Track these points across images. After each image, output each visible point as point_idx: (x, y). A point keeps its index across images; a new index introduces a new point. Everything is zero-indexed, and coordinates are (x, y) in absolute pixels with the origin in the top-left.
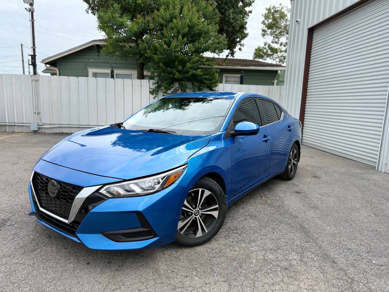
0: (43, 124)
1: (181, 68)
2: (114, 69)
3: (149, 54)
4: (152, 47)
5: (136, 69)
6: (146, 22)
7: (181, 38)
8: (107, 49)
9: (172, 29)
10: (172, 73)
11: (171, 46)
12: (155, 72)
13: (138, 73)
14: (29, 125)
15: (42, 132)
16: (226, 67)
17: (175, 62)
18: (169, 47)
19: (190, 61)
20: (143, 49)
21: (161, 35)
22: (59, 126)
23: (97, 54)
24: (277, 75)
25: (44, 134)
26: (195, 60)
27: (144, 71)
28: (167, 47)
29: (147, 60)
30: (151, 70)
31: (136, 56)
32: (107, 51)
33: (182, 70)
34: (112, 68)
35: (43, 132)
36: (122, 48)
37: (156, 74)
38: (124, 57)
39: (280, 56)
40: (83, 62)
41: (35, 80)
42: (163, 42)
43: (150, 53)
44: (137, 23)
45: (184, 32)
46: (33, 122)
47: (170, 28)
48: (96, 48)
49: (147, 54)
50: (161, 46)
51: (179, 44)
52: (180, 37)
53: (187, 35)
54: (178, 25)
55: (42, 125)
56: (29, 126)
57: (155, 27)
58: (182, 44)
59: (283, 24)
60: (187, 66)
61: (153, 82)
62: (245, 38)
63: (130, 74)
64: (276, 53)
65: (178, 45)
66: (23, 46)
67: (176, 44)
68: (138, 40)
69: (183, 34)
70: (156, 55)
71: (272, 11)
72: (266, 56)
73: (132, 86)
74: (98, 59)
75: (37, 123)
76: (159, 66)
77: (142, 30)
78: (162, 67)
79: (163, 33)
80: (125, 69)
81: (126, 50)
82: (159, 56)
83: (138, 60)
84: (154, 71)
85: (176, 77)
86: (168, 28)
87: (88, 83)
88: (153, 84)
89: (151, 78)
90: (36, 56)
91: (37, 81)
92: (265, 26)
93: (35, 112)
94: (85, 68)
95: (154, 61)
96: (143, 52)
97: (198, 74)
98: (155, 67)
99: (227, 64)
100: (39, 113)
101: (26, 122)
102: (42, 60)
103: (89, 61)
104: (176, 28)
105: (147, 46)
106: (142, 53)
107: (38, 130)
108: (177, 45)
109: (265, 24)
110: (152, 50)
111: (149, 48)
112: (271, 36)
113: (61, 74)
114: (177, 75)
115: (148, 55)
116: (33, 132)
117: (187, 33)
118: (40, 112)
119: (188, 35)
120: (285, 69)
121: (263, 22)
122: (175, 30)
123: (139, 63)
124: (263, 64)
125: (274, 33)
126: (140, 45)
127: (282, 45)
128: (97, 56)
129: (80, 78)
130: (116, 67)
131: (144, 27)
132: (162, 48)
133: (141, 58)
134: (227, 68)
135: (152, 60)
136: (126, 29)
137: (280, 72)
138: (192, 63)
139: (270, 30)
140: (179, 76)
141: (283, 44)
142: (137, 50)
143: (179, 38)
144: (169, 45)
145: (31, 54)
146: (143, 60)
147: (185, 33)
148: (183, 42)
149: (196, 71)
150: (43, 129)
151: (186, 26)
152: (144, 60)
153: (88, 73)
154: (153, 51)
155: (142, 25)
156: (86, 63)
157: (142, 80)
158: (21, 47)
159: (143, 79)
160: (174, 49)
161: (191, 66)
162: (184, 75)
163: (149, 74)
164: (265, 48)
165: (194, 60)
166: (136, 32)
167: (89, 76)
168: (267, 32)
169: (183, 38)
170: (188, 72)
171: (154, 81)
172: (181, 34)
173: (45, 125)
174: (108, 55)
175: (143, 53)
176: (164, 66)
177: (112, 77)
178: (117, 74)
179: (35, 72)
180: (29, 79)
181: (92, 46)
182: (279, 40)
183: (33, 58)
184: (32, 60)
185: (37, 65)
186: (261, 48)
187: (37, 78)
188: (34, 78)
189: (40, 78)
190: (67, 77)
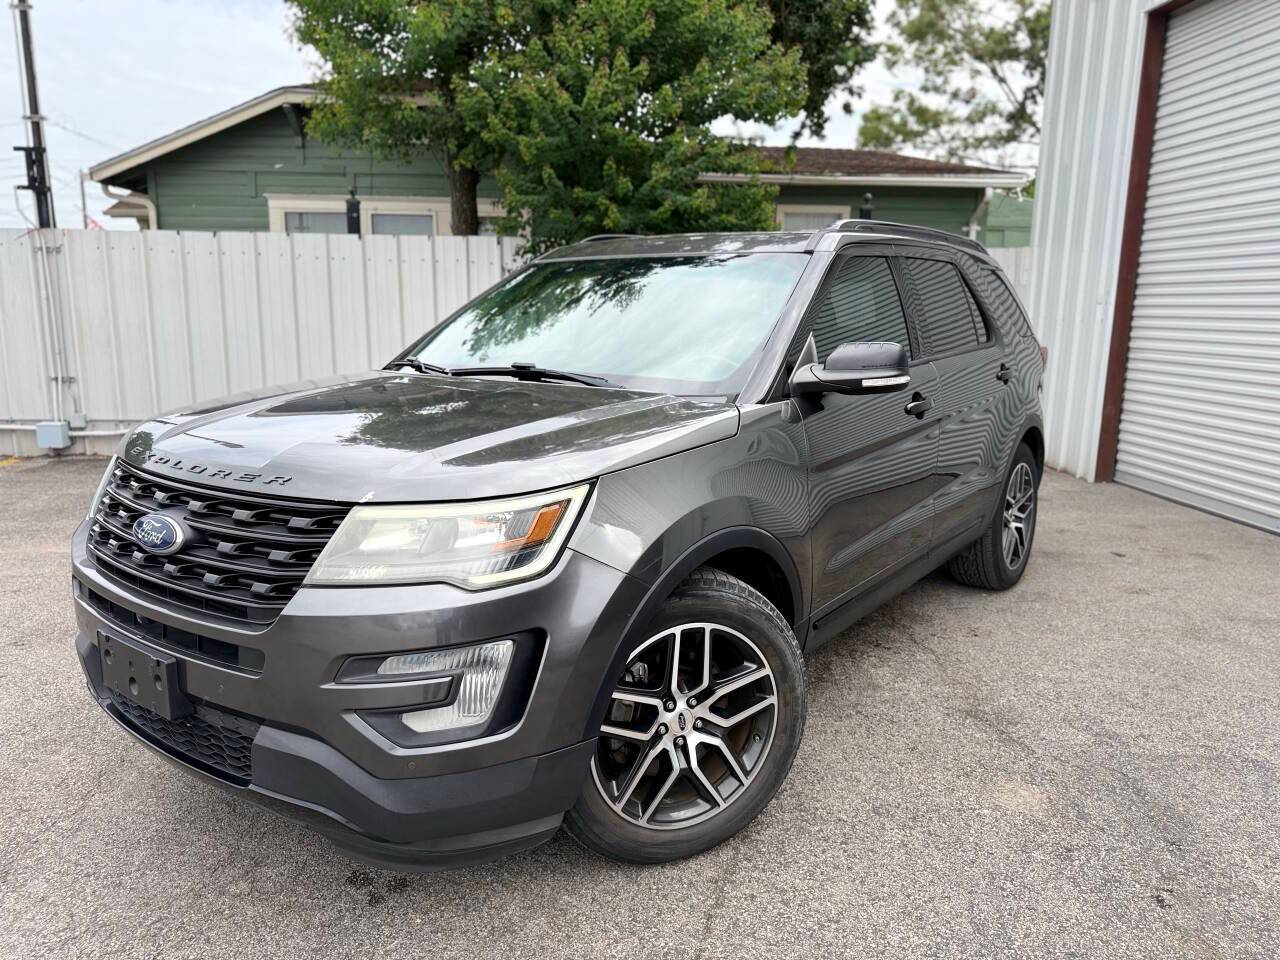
0: (87, 422)
1: (629, 184)
2: (357, 197)
3: (495, 132)
4: (507, 104)
5: (447, 196)
7: (627, 64)
8: (329, 116)
9: (588, 26)
10: (592, 207)
11: (588, 94)
12: (523, 205)
13: (457, 211)
14: (33, 427)
15: (84, 454)
16: (789, 176)
17: (603, 162)
18: (578, 101)
19: (663, 155)
20: (475, 111)
21: (545, 53)
23: (298, 141)
24: (981, 207)
25: (94, 460)
26: (683, 153)
27: (479, 200)
28: (571, 102)
29: (490, 158)
30: (508, 196)
31: (445, 143)
32: (330, 124)
33: (633, 191)
34: (353, 193)
35: (88, 453)
36: (387, 113)
37: (526, 214)
38: (396, 145)
39: (948, 136)
40: (244, 172)
41: (48, 248)
42: (554, 78)
43: (501, 125)
44: (447, 8)
45: (636, 39)
46: (48, 417)
47: (579, 22)
48: (292, 117)
49: (490, 131)
50: (546, 98)
51: (617, 87)
52: (622, 59)
53: (649, 50)
54: (613, 8)
55: (83, 425)
56: (34, 431)
57: (519, 20)
58: (631, 86)
59: (958, 25)
60: (654, 178)
61: (514, 246)
63: (427, 213)
64: (936, 126)
65: (615, 93)
67: (607, 86)
68: (451, 78)
69: (631, 49)
70: (526, 135)
72: (899, 138)
73: (435, 262)
74: (302, 161)
75: (62, 419)
76: (540, 180)
77: (464, 35)
78: (551, 184)
79: (551, 45)
80: (407, 195)
81: (403, 118)
82: (539, 139)
83: (452, 158)
84: (520, 201)
85: (611, 225)
86: (572, 23)
87: (259, 254)
88: (517, 253)
89: (507, 228)
90: (44, 150)
91: (54, 253)
92: (896, 31)
93: (53, 376)
94: (256, 197)
95: (519, 159)
96: (473, 125)
97: (698, 208)
98: (522, 185)
99: (796, 165)
100: (69, 381)
101: (21, 417)
102: (91, 169)
103: (270, 170)
104: (606, 20)
105: (490, 100)
106: (467, 129)
107: (67, 448)
108: (609, 91)
109: (897, 25)
110: (506, 115)
111: (497, 107)
112: (918, 65)
113: (165, 220)
114: (612, 216)
115: (493, 136)
116: (52, 454)
117: (649, 43)
118: (72, 375)
119: (654, 51)
122: (601, 30)
123: (457, 168)
125: (926, 58)
126: (459, 98)
127: (958, 99)
128: (298, 147)
129: (225, 235)
130: (372, 188)
131: (473, 23)
132: (549, 106)
133: (466, 151)
134: (794, 182)
135: (507, 156)
136: (403, 35)
137: (994, 194)
138: (671, 164)
139: (915, 45)
140: (623, 221)
141: (962, 95)
142: (448, 120)
143: (617, 63)
144: (578, 94)
145: (24, 145)
146: (472, 157)
147: (642, 40)
148: (633, 79)
149: (688, 194)
150: (87, 441)
151: (644, 11)
152: (477, 158)
153: (266, 215)
154: (512, 120)
155: (465, 16)
156: (259, 177)
157: (473, 239)
159: (475, 232)
160: (600, 106)
161: (669, 178)
162: (642, 215)
163: (501, 212)
164: (897, 111)
165: (679, 153)
166: (441, 43)
167: (272, 226)
168: (903, 52)
169: (634, 63)
170: (656, 200)
171: (520, 241)
172: (624, 46)
173: (96, 424)
174: (334, 140)
175: (472, 130)
176: (559, 177)
177: (354, 227)
178: (373, 216)
179: (45, 215)
180: (22, 244)
181: (278, 111)
182: (946, 82)
183: (34, 162)
184: (30, 167)
185: (49, 189)
186: (882, 111)
187: (55, 241)
188: (40, 241)
189: (66, 242)
190: (175, 232)
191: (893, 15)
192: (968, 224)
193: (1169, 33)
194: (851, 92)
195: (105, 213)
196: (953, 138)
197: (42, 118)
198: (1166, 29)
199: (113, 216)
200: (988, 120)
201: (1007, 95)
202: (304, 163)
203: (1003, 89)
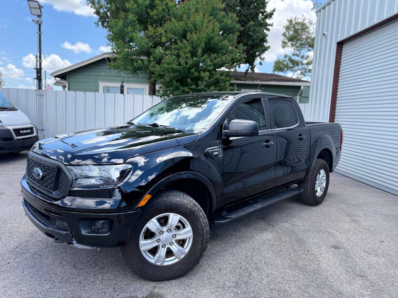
2: (124, 84)
5: (147, 83)
6: (158, 34)
13: (150, 88)
24: (300, 91)
27: (156, 85)
34: (122, 83)
39: (301, 68)
40: (93, 75)
41: (40, 95)
48: (107, 61)
59: (304, 37)
62: (265, 52)
63: (143, 88)
64: (297, 65)
71: (294, 22)
72: (286, 69)
73: (143, 102)
80: (138, 83)
87: (96, 98)
90: (41, 69)
91: (42, 96)
92: (285, 38)
94: (96, 82)
99: (247, 78)
100: (42, 130)
102: (52, 73)
103: (100, 75)
109: (285, 36)
112: (292, 47)
113: (71, 87)
120: (310, 84)
121: (284, 35)
124: (284, 79)
127: (304, 58)
128: (108, 69)
129: (87, 93)
130: (128, 81)
131: (156, 40)
134: (246, 83)
137: (304, 88)
139: (291, 42)
145: (36, 68)
153: (98, 87)
156: (97, 77)
157: (154, 96)
159: (155, 94)
164: (285, 61)
167: (100, 91)
168: (287, 44)
177: (122, 92)
178: (128, 88)
179: (40, 86)
180: (33, 93)
181: (104, 59)
182: (300, 53)
183: (39, 72)
184: (37, 74)
185: (42, 79)
186: (281, 61)
187: (42, 93)
188: (38, 93)
189: (45, 93)
190: (74, 92)
191: (285, 33)
192: (296, 96)
193: (343, 48)
194: (261, 59)
195: (53, 84)
197: (42, 61)
199: (56, 85)
202: (110, 73)
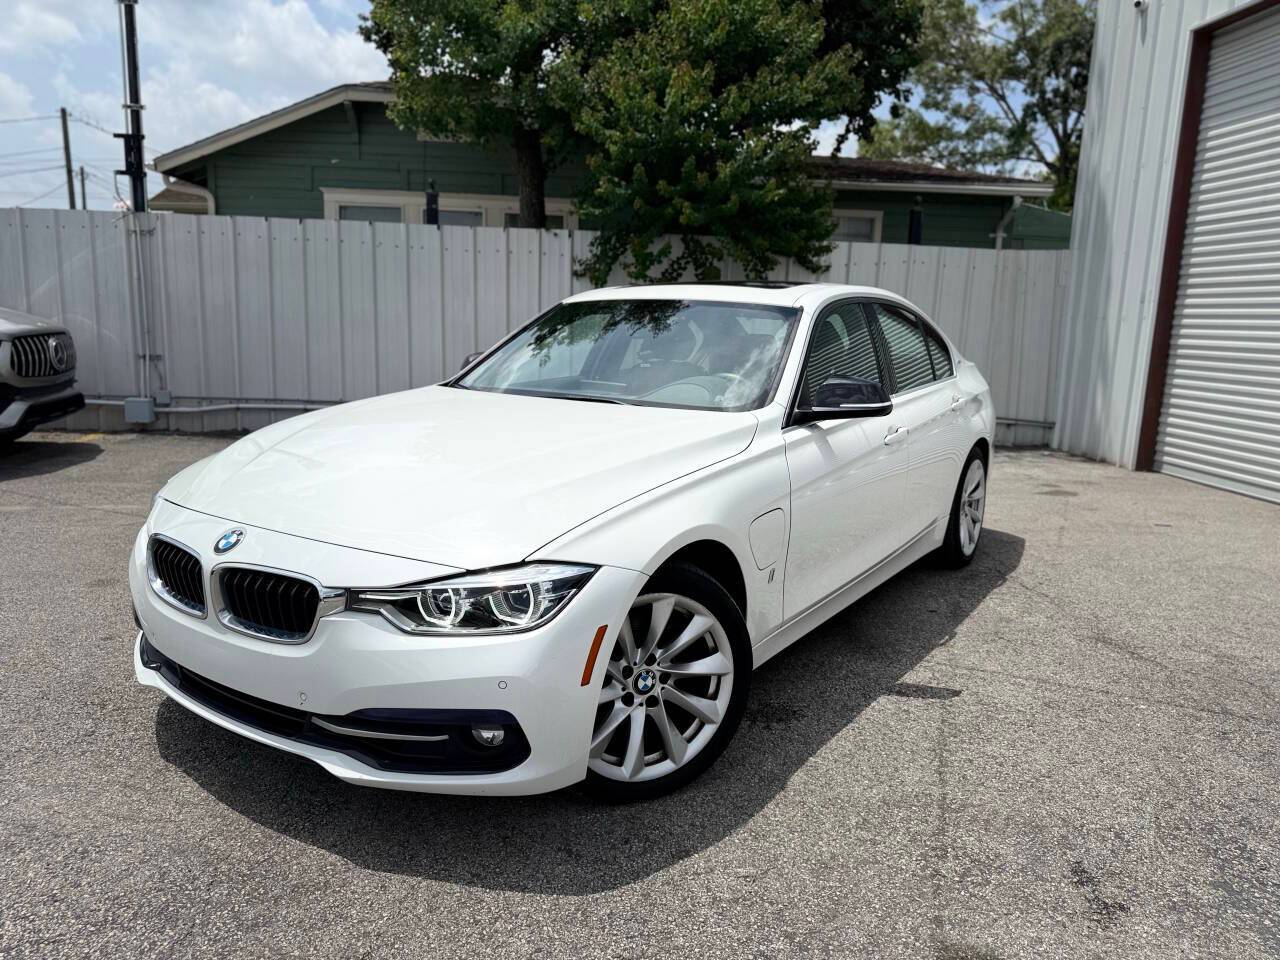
0: (172, 398)
13: (526, 205)
14: (122, 403)
15: (168, 429)
22: (234, 406)
23: (355, 137)
24: (1009, 214)
27: (546, 200)
35: (171, 429)
39: (946, 152)
40: (301, 166)
41: (141, 231)
46: (134, 392)
48: (351, 115)
55: (167, 401)
56: (122, 407)
63: (477, 210)
64: (935, 141)
66: (68, 118)
73: (509, 252)
74: (358, 157)
75: (148, 395)
87: (342, 241)
88: (588, 244)
90: (143, 137)
91: (148, 235)
93: (141, 354)
94: (312, 190)
100: (155, 358)
101: (108, 393)
102: (159, 158)
103: (327, 164)
107: (152, 423)
113: (223, 211)
114: (687, 212)
116: (137, 429)
118: (159, 352)
127: (958, 115)
128: (355, 143)
129: (310, 222)
130: (425, 183)
137: (1022, 201)
140: (697, 216)
141: (962, 111)
145: (123, 132)
150: (171, 416)
153: (322, 206)
156: (316, 172)
157: (544, 232)
158: (59, 122)
170: (726, 195)
173: (180, 401)
177: (433, 218)
179: (140, 200)
180: (116, 227)
181: (339, 108)
182: (946, 99)
183: (132, 149)
184: (128, 154)
185: (143, 174)
187: (149, 225)
188: (135, 224)
189: (159, 223)
190: (263, 219)
192: (994, 231)
194: (898, 96)
196: (951, 154)
197: (142, 107)
198: (1210, 48)
200: (988, 136)
201: (1006, 113)
202: (360, 158)
203: (1001, 106)
